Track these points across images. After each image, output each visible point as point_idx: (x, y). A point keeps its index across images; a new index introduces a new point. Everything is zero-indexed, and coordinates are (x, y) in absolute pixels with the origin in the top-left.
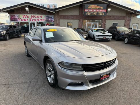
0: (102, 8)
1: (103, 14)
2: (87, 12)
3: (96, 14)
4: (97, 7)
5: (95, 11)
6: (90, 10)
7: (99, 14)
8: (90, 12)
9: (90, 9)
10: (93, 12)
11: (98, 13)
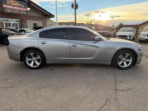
0: (24, 6)
1: (26, 13)
2: (6, 8)
3: (18, 12)
4: (18, 4)
5: (16, 8)
6: (10, 7)
7: (21, 12)
8: (10, 8)
9: (10, 5)
10: (14, 9)
11: (19, 11)
